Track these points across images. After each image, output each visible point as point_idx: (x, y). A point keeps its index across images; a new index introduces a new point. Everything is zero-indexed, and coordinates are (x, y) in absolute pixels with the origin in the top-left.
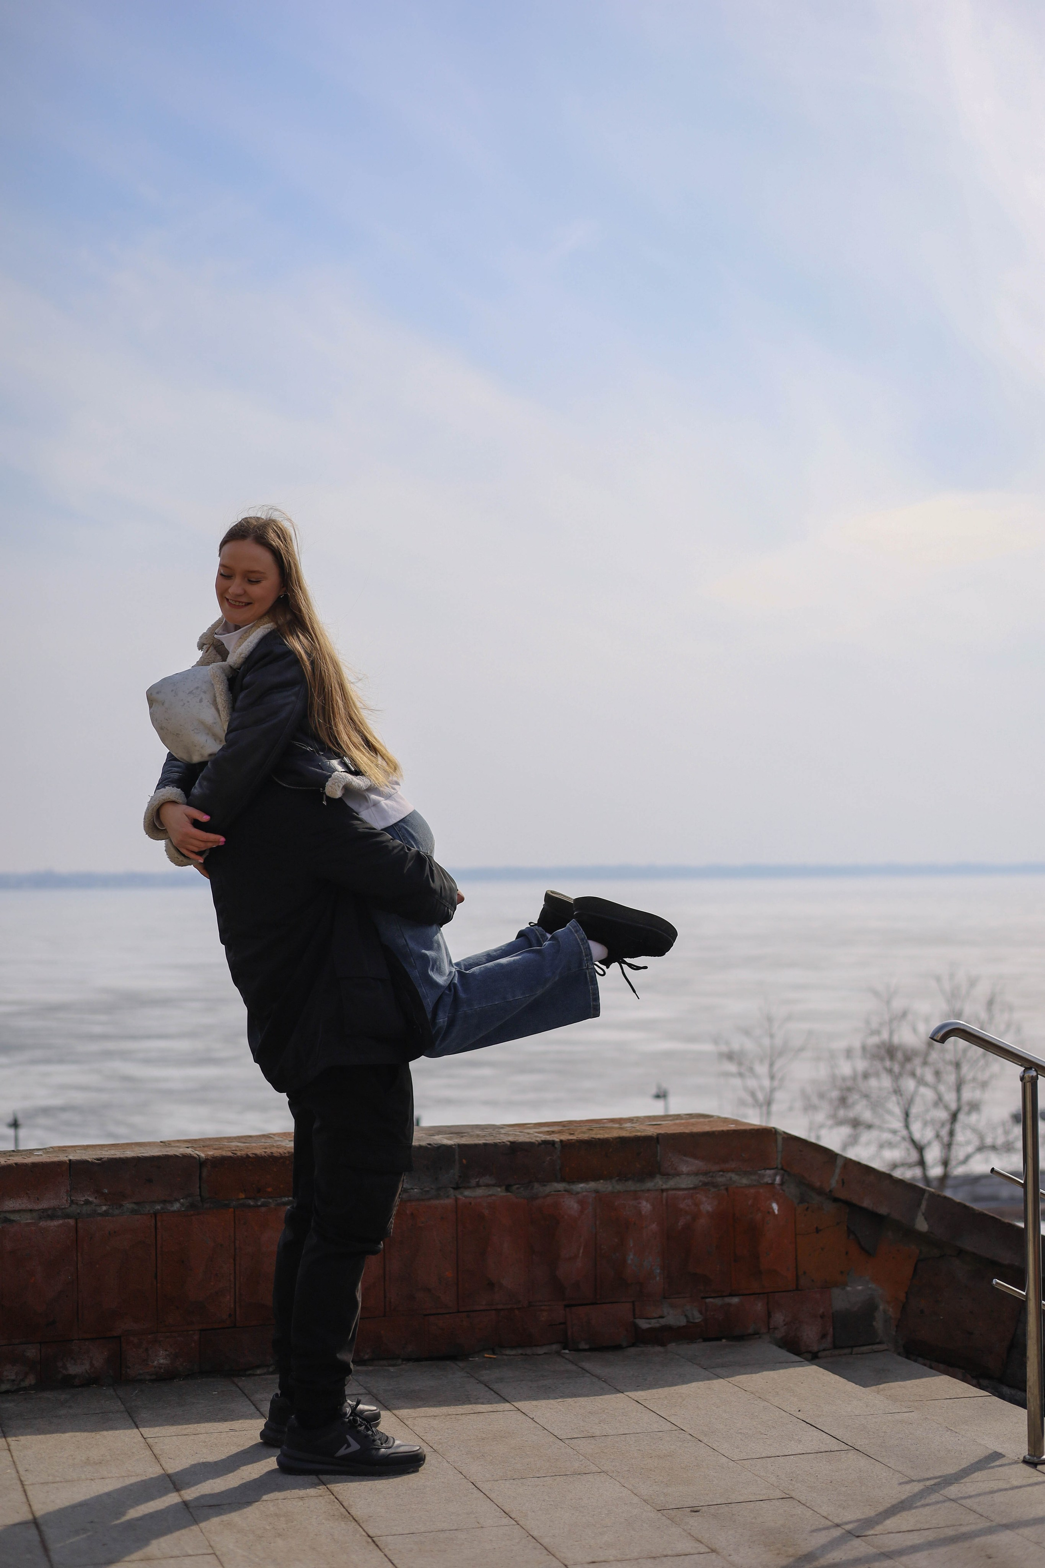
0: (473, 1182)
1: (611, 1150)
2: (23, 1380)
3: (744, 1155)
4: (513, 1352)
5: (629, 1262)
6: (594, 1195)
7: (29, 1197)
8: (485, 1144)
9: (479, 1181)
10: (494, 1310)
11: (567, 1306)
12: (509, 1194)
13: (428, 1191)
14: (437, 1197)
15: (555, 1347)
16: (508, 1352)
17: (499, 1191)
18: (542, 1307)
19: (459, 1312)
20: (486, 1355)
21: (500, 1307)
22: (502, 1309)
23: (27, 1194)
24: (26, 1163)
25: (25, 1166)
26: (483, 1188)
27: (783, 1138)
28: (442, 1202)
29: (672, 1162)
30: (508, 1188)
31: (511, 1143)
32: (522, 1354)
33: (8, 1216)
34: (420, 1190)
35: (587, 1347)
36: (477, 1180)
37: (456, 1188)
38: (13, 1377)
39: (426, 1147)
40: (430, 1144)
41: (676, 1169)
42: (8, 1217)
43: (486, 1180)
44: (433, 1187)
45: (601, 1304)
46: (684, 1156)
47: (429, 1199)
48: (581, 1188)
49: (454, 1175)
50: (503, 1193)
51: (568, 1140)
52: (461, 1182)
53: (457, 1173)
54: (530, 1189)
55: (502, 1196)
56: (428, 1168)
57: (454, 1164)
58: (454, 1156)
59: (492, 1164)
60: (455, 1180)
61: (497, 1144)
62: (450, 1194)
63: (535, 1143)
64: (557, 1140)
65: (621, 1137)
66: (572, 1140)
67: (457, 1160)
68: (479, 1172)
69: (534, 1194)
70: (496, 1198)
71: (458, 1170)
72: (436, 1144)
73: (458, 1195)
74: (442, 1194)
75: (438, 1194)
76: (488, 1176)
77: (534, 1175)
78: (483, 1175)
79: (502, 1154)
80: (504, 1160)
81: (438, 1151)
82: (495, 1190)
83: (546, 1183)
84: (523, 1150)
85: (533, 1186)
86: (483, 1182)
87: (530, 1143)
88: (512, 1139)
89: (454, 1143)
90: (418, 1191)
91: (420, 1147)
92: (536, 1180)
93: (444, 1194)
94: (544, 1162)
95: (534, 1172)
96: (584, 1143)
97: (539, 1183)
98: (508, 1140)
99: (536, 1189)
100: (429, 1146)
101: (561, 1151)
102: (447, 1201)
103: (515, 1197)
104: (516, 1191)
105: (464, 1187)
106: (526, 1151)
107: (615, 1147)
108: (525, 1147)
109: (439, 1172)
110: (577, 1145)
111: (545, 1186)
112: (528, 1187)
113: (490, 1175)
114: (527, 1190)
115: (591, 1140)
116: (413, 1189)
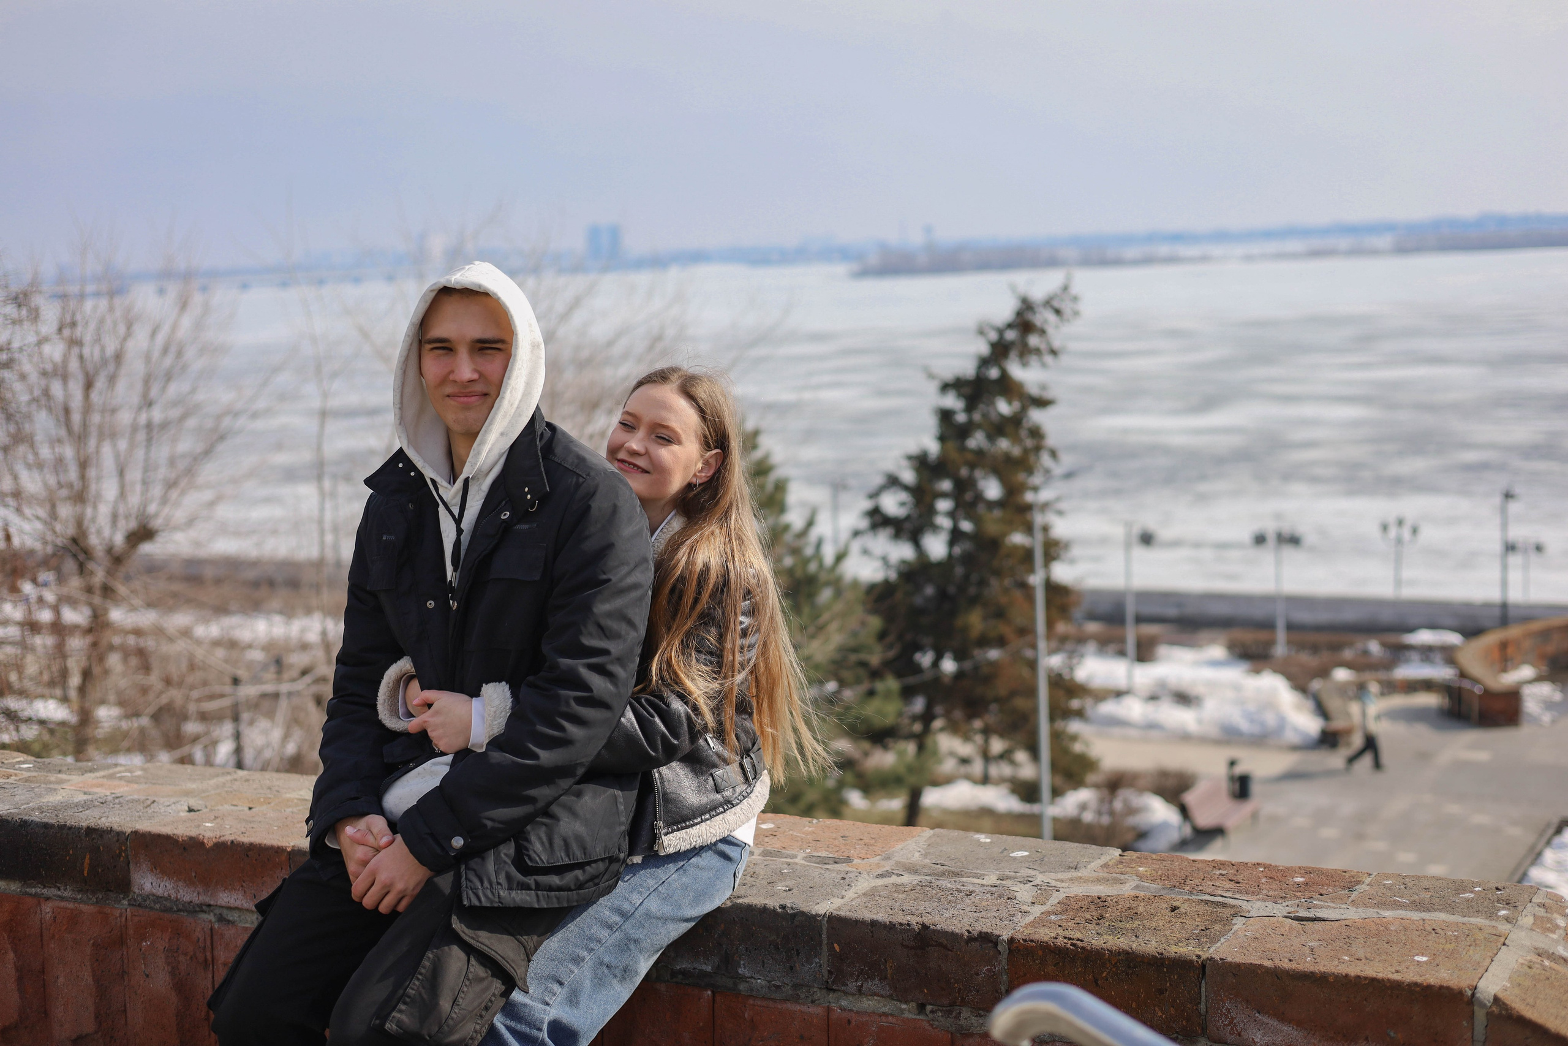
0: (852, 986)
1: (1104, 975)
3: (1392, 1034)
7: (245, 892)
8: (874, 923)
9: (862, 986)
12: (921, 1017)
13: (778, 987)
14: (796, 999)
17: (907, 1010)
23: (242, 886)
24: (243, 843)
25: (241, 846)
26: (875, 998)
27: (1489, 1015)
28: (804, 1008)
29: (1232, 1019)
30: (921, 1008)
31: (925, 927)
33: (225, 912)
34: (766, 983)
36: (859, 984)
37: (830, 990)
39: (774, 910)
40: (783, 907)
41: (1239, 1035)
42: (225, 916)
43: (873, 985)
44: (786, 981)
46: (1259, 1013)
47: (785, 1000)
49: (820, 966)
50: (907, 1015)
51: (1025, 941)
52: (833, 982)
53: (825, 966)
54: (955, 1017)
55: (907, 1019)
56: (777, 948)
57: (821, 949)
58: (820, 935)
59: (885, 960)
60: (823, 976)
61: (895, 925)
62: (816, 997)
63: (962, 935)
64: (1006, 936)
65: (1127, 953)
66: (1032, 941)
67: (825, 942)
68: (863, 969)
69: (962, 1027)
70: (894, 1021)
71: (826, 960)
72: (792, 908)
73: (829, 1002)
74: (802, 996)
75: (798, 995)
76: (877, 980)
77: (959, 994)
78: (868, 977)
79: (902, 945)
80: (908, 957)
81: (792, 923)
82: (895, 1005)
83: (982, 1013)
84: (940, 945)
85: (960, 1013)
86: (870, 989)
87: (953, 934)
88: (927, 920)
89: (822, 912)
90: (763, 983)
91: (764, 910)
92: (964, 1003)
93: (807, 997)
94: (977, 974)
95: (960, 989)
96: (1052, 952)
97: (970, 1009)
98: (919, 920)
99: (966, 1019)
100: (779, 910)
101: (1009, 960)
102: (813, 1009)
103: (932, 1025)
104: (931, 1016)
105: (839, 990)
106: (945, 947)
107: (1114, 969)
108: (944, 941)
109: (795, 958)
110: (1040, 953)
111: (981, 1016)
112: (950, 1012)
113: (880, 980)
114: (949, 1017)
115: (1068, 949)
116: (755, 979)
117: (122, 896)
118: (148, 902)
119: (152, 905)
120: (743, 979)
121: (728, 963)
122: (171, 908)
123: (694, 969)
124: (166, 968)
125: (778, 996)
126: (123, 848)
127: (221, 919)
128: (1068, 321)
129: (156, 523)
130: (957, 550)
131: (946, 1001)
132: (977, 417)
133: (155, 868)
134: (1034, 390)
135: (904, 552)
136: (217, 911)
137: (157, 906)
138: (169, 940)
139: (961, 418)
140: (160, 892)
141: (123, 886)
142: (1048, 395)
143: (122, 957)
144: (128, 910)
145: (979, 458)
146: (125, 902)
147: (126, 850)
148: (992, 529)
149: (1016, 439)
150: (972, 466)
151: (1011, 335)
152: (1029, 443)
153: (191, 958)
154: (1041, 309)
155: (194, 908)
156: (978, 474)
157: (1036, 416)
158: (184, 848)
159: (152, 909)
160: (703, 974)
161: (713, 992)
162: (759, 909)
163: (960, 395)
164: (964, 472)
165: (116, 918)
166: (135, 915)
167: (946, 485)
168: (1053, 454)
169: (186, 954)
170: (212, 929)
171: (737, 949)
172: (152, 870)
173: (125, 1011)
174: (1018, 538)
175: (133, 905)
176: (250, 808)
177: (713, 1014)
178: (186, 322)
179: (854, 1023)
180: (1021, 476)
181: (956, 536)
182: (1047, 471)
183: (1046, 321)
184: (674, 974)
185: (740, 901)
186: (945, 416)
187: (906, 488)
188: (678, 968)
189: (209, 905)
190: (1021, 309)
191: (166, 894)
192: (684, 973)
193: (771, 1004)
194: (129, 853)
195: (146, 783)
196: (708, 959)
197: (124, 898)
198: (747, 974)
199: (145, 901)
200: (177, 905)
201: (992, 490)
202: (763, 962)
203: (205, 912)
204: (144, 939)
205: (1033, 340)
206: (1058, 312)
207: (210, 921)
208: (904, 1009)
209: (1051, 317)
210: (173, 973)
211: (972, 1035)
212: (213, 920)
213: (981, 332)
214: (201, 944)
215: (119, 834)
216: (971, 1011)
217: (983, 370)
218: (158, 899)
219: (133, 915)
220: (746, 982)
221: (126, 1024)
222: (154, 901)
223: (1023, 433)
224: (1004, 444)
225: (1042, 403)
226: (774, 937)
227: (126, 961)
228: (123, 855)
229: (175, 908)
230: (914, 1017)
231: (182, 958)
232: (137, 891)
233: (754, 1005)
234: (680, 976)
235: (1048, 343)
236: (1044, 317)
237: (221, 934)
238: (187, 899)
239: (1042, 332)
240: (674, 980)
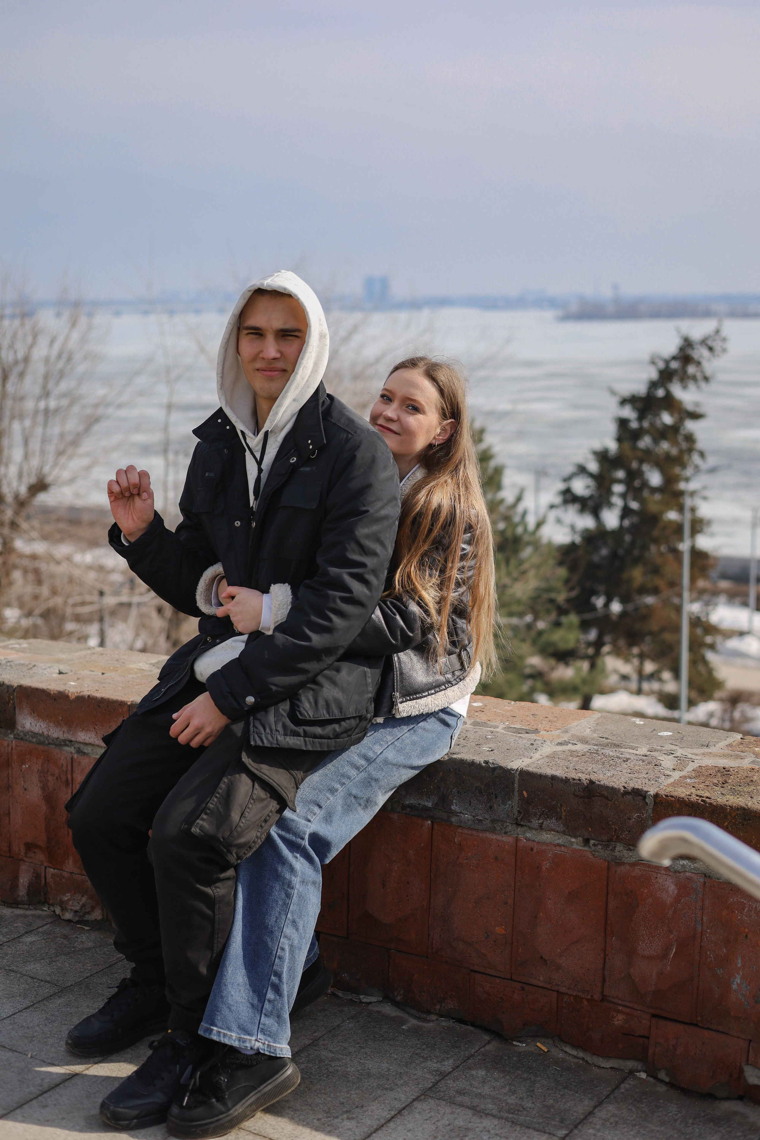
0: (535, 823)
1: (726, 824)
2: (89, 913)
4: (574, 1053)
5: (735, 987)
6: (702, 880)
7: (97, 733)
8: (554, 778)
9: (542, 823)
10: (556, 991)
11: (654, 1016)
12: (586, 848)
13: (480, 821)
14: (493, 830)
15: (631, 1064)
16: (568, 1049)
17: (576, 843)
18: (620, 1008)
19: (511, 979)
20: (539, 1044)
21: (563, 989)
22: (566, 994)
23: (95, 728)
25: (95, 700)
26: (552, 832)
28: (499, 837)
30: (586, 841)
31: (591, 782)
32: (583, 1059)
33: (82, 746)
34: (472, 817)
35: (667, 1080)
36: (541, 821)
37: (518, 825)
38: (78, 908)
39: (480, 764)
40: (487, 762)
42: (82, 749)
43: (551, 823)
44: (487, 816)
45: (703, 1028)
47: (485, 831)
48: (683, 866)
49: (512, 807)
50: (575, 846)
51: (667, 796)
52: (521, 819)
53: (516, 807)
54: (611, 850)
55: (575, 849)
56: (480, 792)
57: (513, 795)
58: (513, 784)
59: (561, 805)
60: (514, 814)
61: (569, 780)
62: (508, 830)
63: (619, 789)
64: (652, 792)
65: (744, 809)
66: (672, 796)
67: (516, 790)
68: (544, 811)
69: (616, 857)
70: (566, 850)
71: (517, 802)
72: (493, 763)
73: (518, 834)
74: (498, 828)
75: (494, 827)
76: (554, 820)
77: (615, 833)
78: (548, 817)
79: (574, 794)
80: (578, 804)
81: (493, 774)
82: (567, 839)
83: (632, 848)
84: (603, 796)
85: (615, 847)
86: (548, 826)
87: (612, 788)
88: (594, 777)
89: (515, 767)
90: (470, 817)
91: (473, 764)
92: (619, 840)
93: (501, 829)
94: (630, 819)
95: (616, 830)
96: (687, 805)
97: (622, 845)
98: (588, 777)
99: (619, 851)
100: (484, 765)
101: (653, 809)
102: (505, 839)
103: (593, 855)
104: (593, 848)
105: (525, 826)
106: (606, 798)
107: (733, 821)
108: (605, 793)
109: (494, 800)
110: (678, 806)
111: (631, 850)
112: (607, 846)
113: (556, 819)
114: (607, 849)
115: (699, 804)
116: (463, 814)
117: (9, 732)
118: (28, 737)
119: (31, 739)
120: (455, 813)
121: (444, 801)
122: (44, 742)
123: (419, 804)
124: (39, 785)
125: (479, 827)
126: (11, 697)
127: (79, 751)
128: (718, 356)
129: (49, 479)
130: (627, 523)
131: (605, 838)
132: (646, 424)
133: (33, 712)
134: (690, 407)
135: (587, 522)
136: (77, 746)
137: (34, 740)
138: (42, 765)
139: (634, 425)
140: (36, 730)
141: (10, 724)
142: (700, 410)
143: (8, 776)
144: (13, 742)
145: (647, 456)
146: (12, 736)
147: (13, 698)
148: (653, 508)
149: (675, 442)
150: (641, 461)
151: (675, 365)
152: (684, 445)
153: (57, 778)
154: (698, 346)
155: (60, 742)
156: (645, 468)
157: (690, 425)
158: (55, 699)
159: (30, 741)
160: (426, 809)
161: (432, 822)
162: (469, 763)
163: (634, 408)
164: (634, 465)
165: (5, 747)
166: (18, 746)
167: (620, 474)
168: (702, 454)
169: (53, 775)
170: (72, 758)
171: (451, 791)
172: (31, 714)
173: (9, 814)
174: (672, 515)
175: (17, 738)
176: (103, 674)
177: (432, 838)
178: (75, 335)
179: (535, 850)
180: (677, 470)
181: (626, 512)
182: (697, 468)
183: (701, 356)
184: (404, 807)
185: (455, 756)
186: (623, 423)
187: (591, 475)
188: (407, 803)
189: (71, 741)
190: (683, 346)
191: (40, 732)
192: (411, 807)
193: (474, 833)
194: (16, 701)
195: (30, 653)
196: (429, 798)
197: (11, 733)
198: (458, 810)
199: (26, 736)
200: (48, 740)
201: (655, 479)
202: (470, 802)
203: (68, 746)
204: (24, 763)
205: (691, 369)
206: (711, 349)
207: (71, 753)
208: (573, 842)
209: (705, 353)
210: (44, 787)
211: (623, 864)
212: (73, 751)
213: (653, 362)
214: (64, 769)
215: (9, 687)
216: (624, 846)
217: (652, 390)
218: (35, 735)
219: (17, 746)
220: (457, 816)
221: (9, 823)
222: (32, 737)
223: (680, 438)
224: (665, 445)
225: (695, 416)
226: (479, 784)
227: (10, 778)
228: (11, 702)
229: (47, 742)
230: (581, 848)
231: (50, 778)
232: (20, 728)
233: (462, 833)
234: (408, 809)
235: (702, 372)
236: (701, 353)
237: (79, 762)
238: (55, 735)
239: (698, 363)
240: (404, 812)
